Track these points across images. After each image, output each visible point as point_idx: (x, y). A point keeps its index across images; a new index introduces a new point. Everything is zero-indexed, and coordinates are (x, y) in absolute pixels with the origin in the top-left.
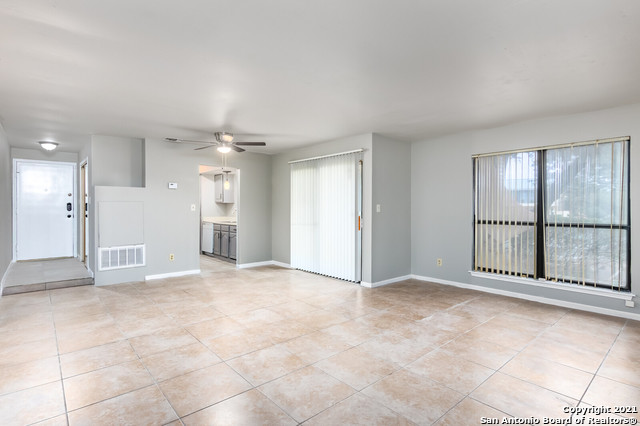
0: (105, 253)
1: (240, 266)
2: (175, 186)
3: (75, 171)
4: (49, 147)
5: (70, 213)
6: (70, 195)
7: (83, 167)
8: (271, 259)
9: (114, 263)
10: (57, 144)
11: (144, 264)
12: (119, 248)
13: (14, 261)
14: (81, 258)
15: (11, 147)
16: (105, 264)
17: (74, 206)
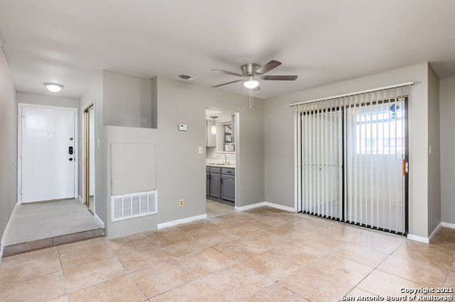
0: (117, 201)
1: (239, 209)
2: (185, 128)
3: (77, 116)
4: (54, 89)
5: (72, 156)
6: (71, 139)
7: (86, 111)
8: (263, 200)
9: (127, 213)
10: (62, 86)
11: (156, 212)
12: (131, 195)
13: (19, 203)
14: (83, 200)
15: (17, 91)
16: (118, 214)
17: (76, 150)
